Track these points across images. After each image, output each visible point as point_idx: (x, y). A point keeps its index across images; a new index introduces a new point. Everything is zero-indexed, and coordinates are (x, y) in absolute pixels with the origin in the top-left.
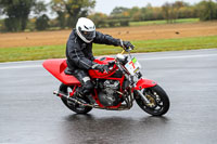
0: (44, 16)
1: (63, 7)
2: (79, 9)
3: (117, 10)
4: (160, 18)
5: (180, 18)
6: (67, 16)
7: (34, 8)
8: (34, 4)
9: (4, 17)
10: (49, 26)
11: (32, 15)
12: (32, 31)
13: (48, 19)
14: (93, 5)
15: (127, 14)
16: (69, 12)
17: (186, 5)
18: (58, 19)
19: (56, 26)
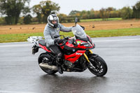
0: (29, 15)
1: (40, 10)
2: (50, 11)
3: (73, 12)
4: (99, 17)
5: (110, 17)
6: (43, 16)
7: (22, 10)
8: (23, 8)
9: (5, 16)
10: (31, 22)
11: (22, 15)
12: (21, 24)
13: (31, 17)
14: (58, 9)
15: (79, 15)
16: (44, 13)
17: (115, 10)
18: (37, 17)
19: (36, 21)
